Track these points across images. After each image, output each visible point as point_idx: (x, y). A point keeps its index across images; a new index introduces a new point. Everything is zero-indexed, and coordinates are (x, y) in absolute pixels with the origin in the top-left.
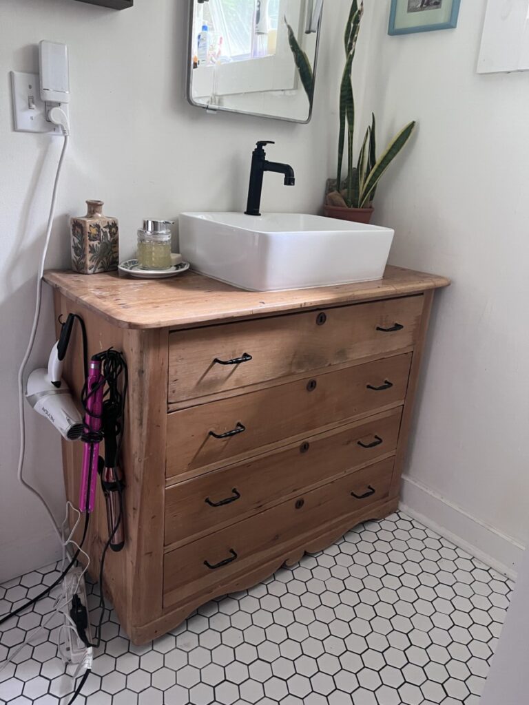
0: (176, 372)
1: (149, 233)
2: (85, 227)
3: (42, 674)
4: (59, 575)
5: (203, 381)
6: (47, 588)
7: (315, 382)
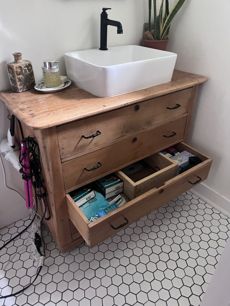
0: (63, 145)
1: (47, 69)
2: (14, 69)
3: (24, 266)
4: (31, 221)
5: (77, 146)
6: (26, 227)
7: (137, 139)
